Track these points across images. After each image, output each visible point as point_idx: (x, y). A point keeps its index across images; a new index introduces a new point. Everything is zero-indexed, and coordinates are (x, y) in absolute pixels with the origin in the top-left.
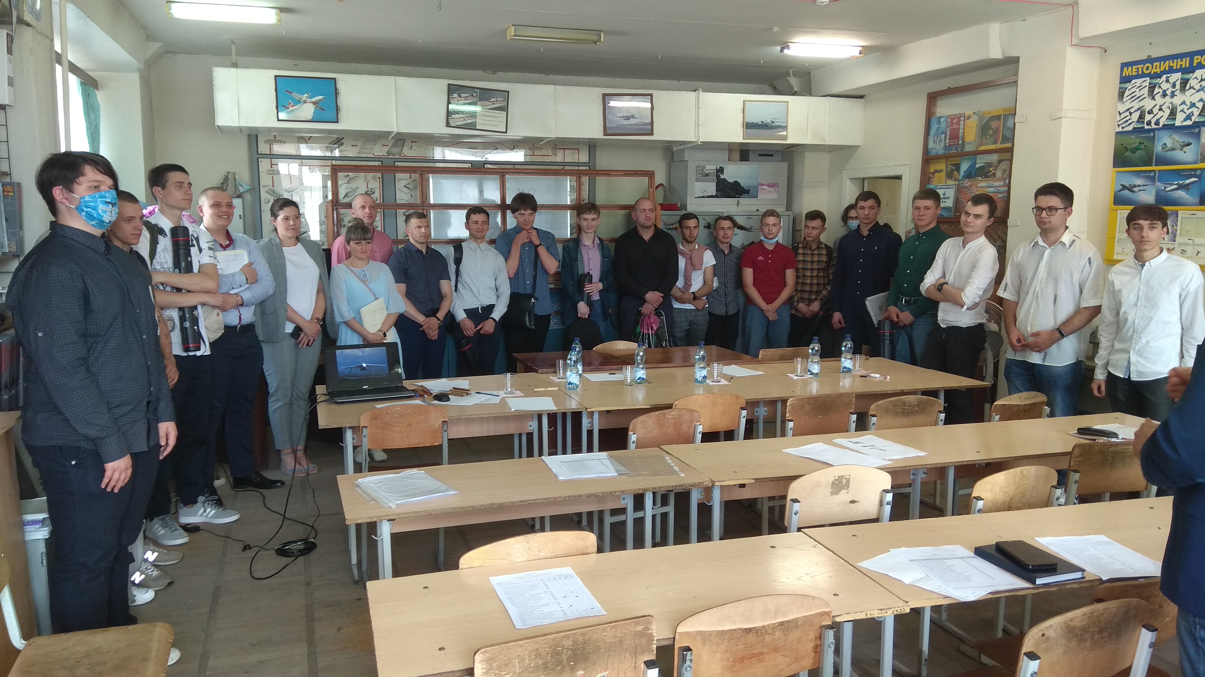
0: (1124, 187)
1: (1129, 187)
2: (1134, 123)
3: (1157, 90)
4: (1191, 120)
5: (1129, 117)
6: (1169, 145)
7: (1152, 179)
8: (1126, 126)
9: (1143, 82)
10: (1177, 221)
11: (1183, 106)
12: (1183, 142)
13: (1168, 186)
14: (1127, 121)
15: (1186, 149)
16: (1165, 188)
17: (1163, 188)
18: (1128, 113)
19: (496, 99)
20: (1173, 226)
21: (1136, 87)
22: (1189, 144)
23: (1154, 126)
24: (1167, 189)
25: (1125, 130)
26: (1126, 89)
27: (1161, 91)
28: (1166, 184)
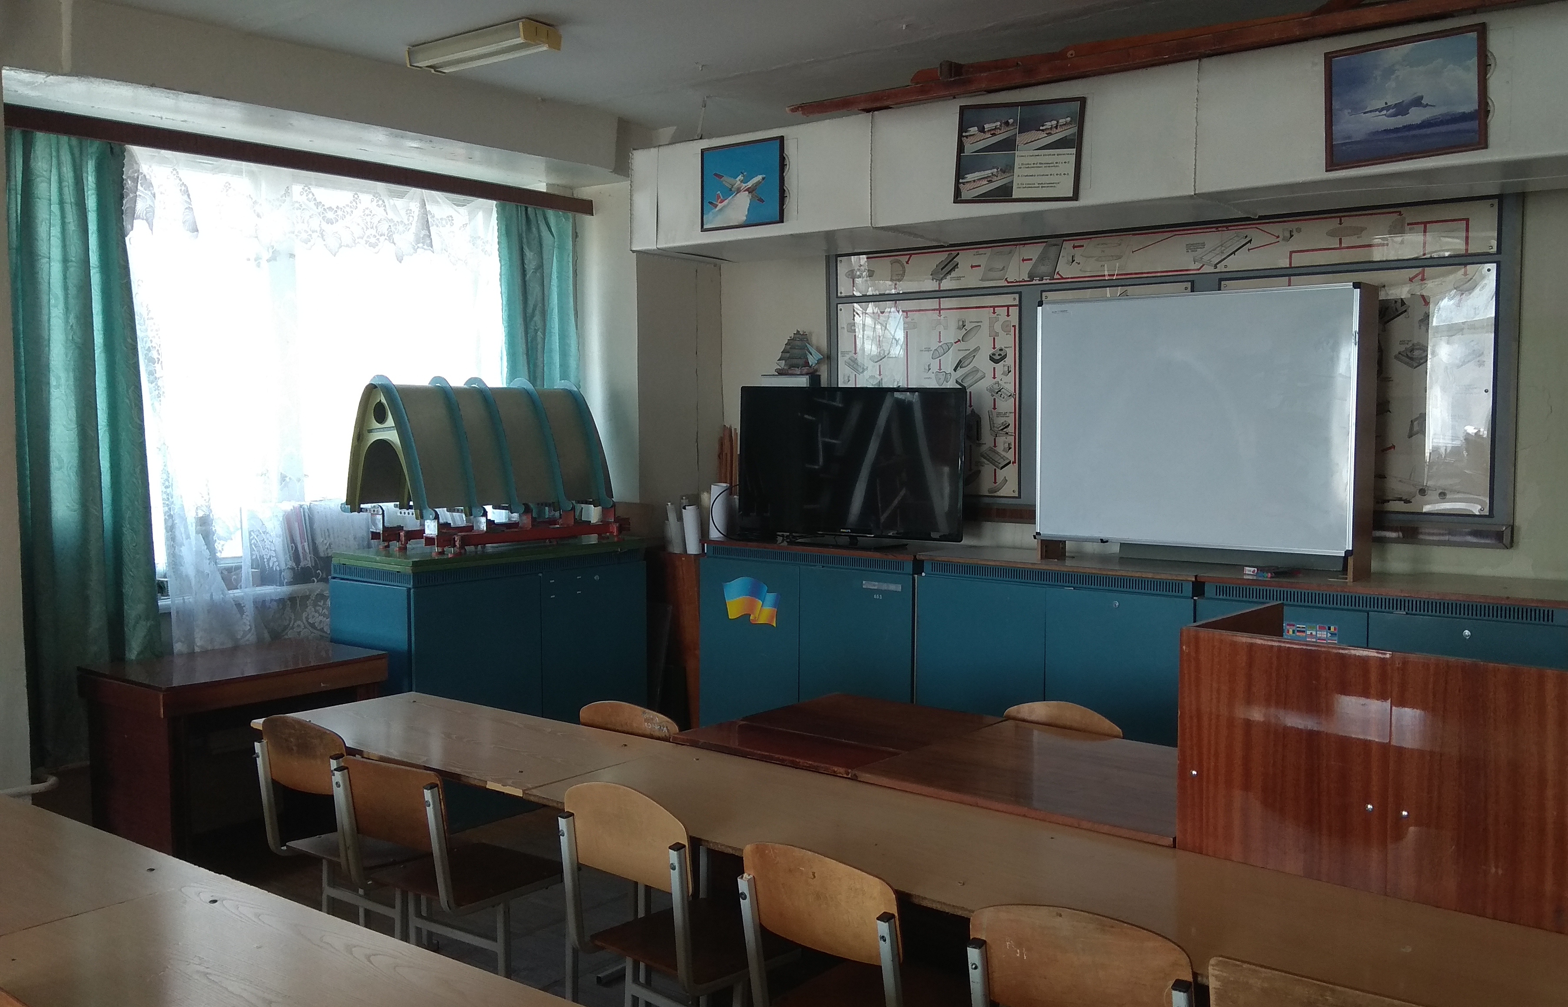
19: (1054, 122)
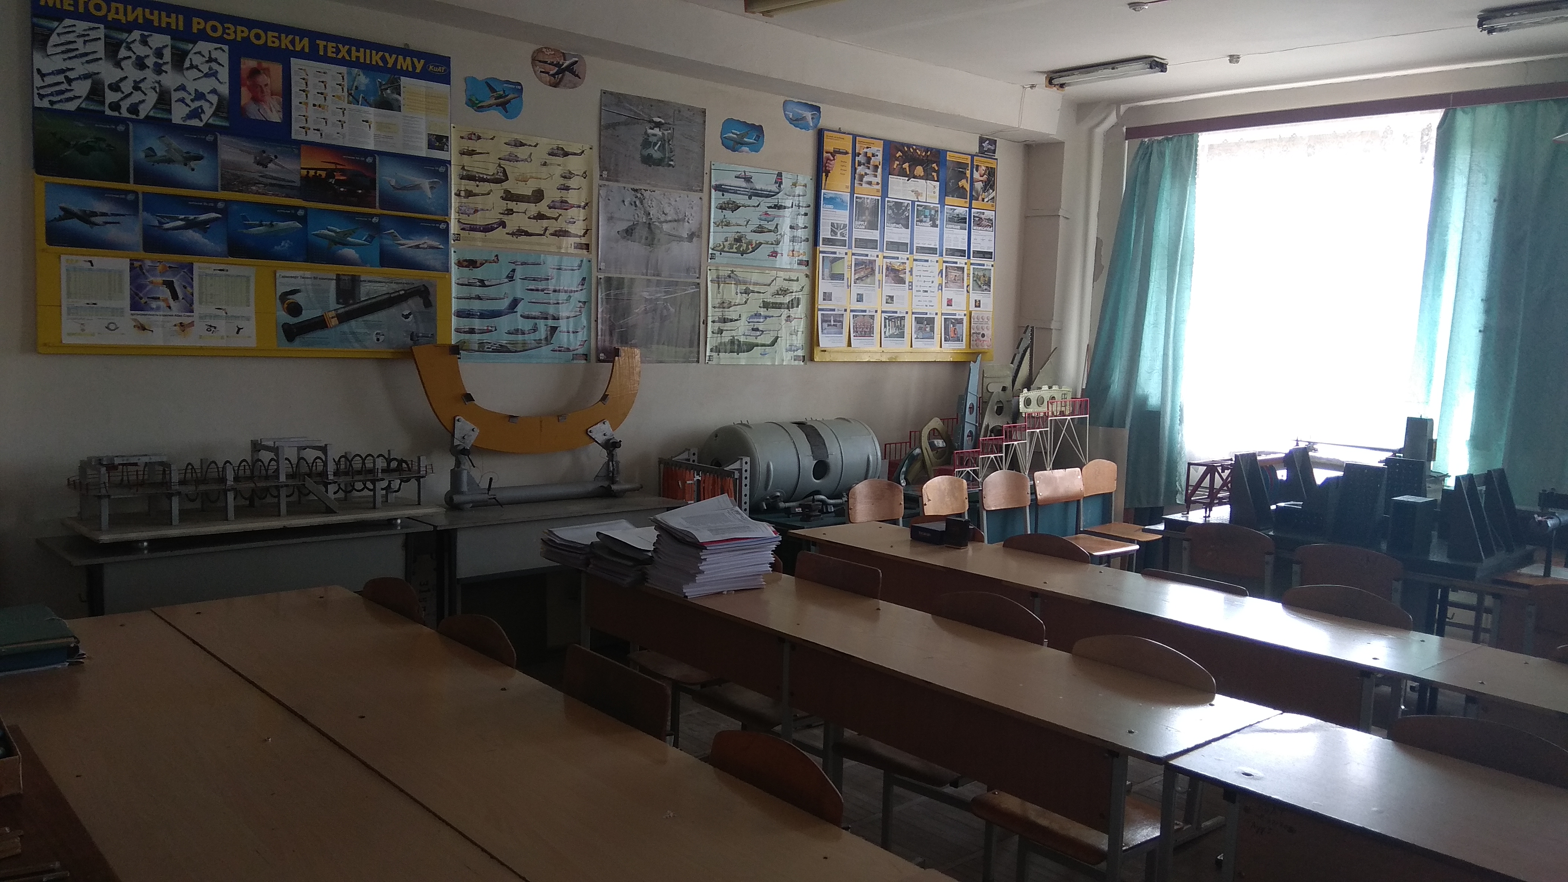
0: (68, 214)
1: (79, 213)
2: (80, 100)
3: (123, 53)
4: (201, 120)
5: (63, 87)
6: (160, 152)
7: (133, 207)
8: (61, 101)
9: (90, 29)
10: (192, 279)
11: (181, 94)
12: (187, 153)
13: (168, 220)
14: (62, 92)
15: (193, 164)
16: (161, 223)
17: (157, 224)
18: (60, 78)
20: (185, 287)
21: (75, 34)
22: (199, 158)
23: (125, 114)
24: (166, 226)
25: (56, 107)
26: (52, 31)
27: (134, 57)
28: (162, 217)
